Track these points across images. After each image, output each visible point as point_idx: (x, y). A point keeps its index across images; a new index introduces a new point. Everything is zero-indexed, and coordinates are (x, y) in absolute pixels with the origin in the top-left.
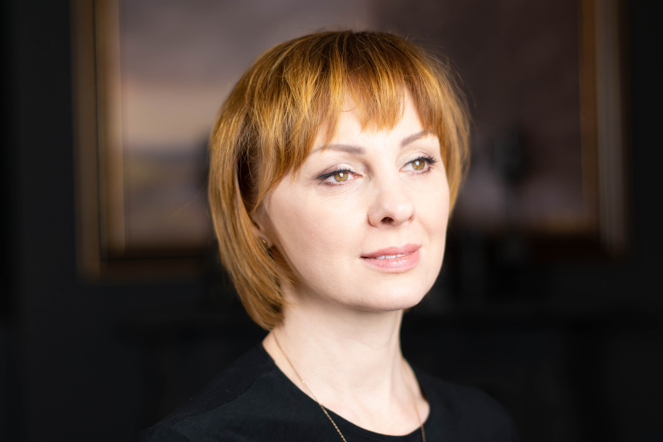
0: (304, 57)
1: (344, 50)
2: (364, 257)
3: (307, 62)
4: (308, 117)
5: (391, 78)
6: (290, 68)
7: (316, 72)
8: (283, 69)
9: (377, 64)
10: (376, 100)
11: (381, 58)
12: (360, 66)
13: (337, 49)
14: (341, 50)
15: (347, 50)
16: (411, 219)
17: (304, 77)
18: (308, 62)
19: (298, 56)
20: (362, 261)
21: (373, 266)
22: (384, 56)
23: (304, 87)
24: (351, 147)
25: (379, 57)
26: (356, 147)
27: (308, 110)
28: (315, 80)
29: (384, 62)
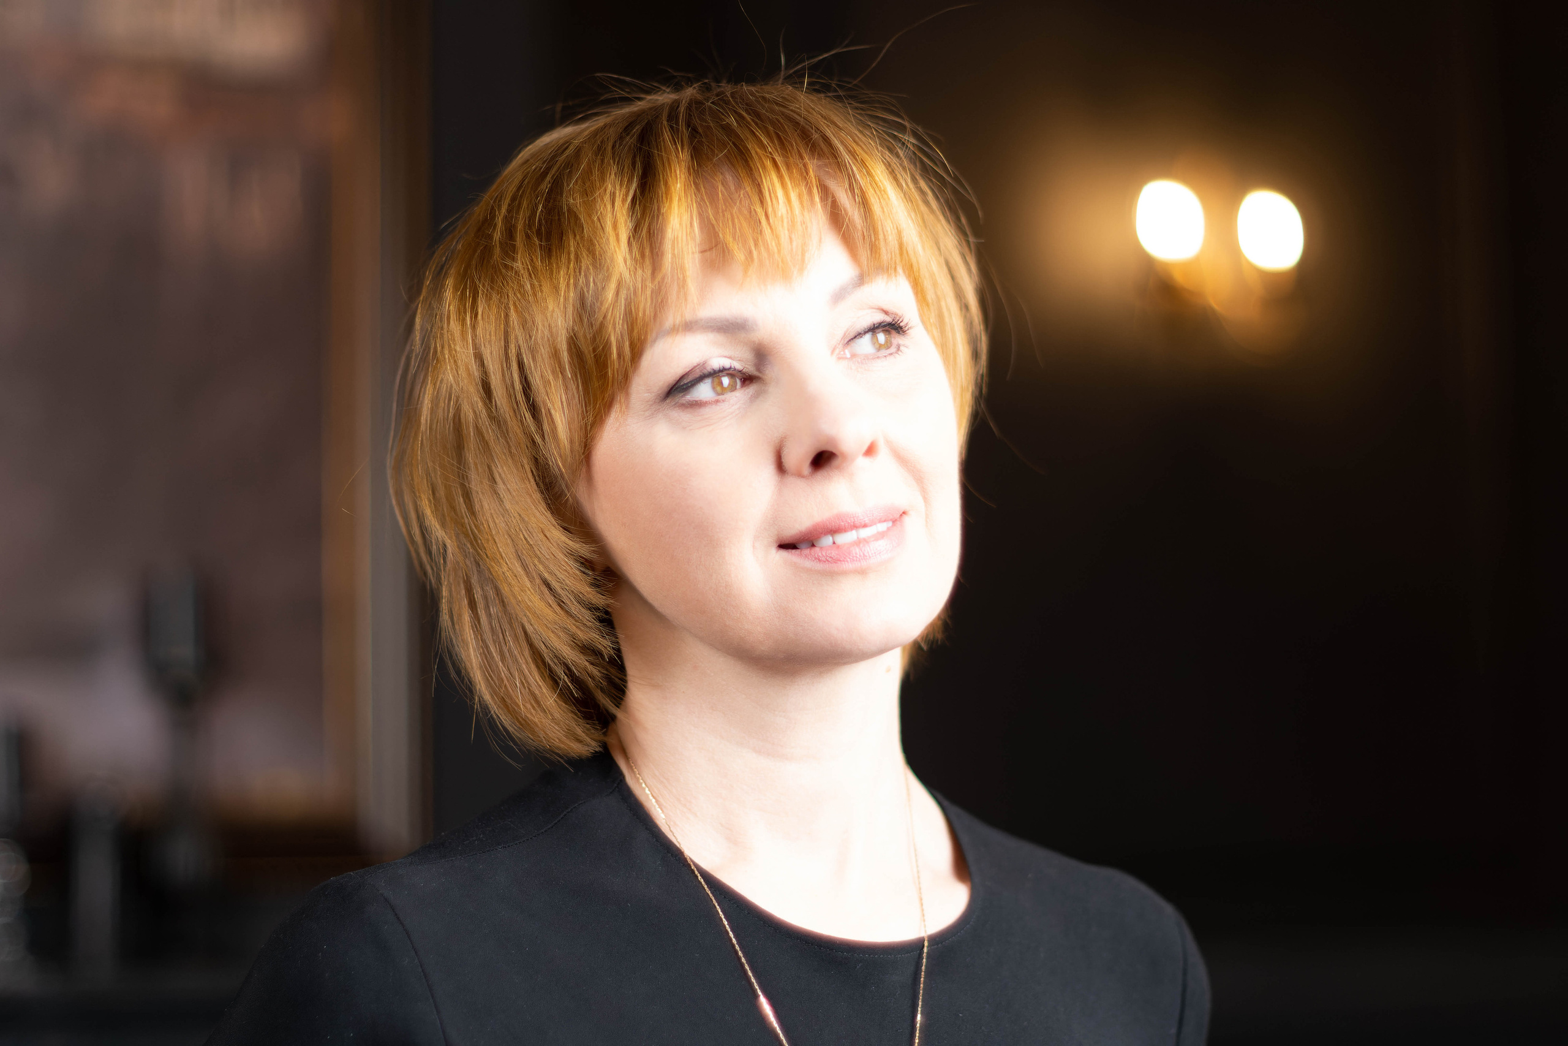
0: (603, 155)
1: (682, 128)
2: (787, 546)
3: (610, 165)
4: (626, 275)
5: (783, 170)
6: (576, 181)
7: (630, 181)
8: (563, 186)
9: (752, 146)
10: (759, 220)
11: (759, 133)
12: (717, 156)
13: (668, 130)
14: (674, 130)
15: (688, 125)
16: (870, 451)
17: (607, 192)
18: (611, 161)
19: (590, 155)
20: (785, 554)
21: (808, 564)
22: (765, 127)
23: (609, 215)
24: (727, 320)
25: (753, 131)
26: (736, 319)
27: (624, 259)
28: (630, 198)
29: (765, 141)
